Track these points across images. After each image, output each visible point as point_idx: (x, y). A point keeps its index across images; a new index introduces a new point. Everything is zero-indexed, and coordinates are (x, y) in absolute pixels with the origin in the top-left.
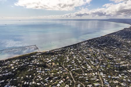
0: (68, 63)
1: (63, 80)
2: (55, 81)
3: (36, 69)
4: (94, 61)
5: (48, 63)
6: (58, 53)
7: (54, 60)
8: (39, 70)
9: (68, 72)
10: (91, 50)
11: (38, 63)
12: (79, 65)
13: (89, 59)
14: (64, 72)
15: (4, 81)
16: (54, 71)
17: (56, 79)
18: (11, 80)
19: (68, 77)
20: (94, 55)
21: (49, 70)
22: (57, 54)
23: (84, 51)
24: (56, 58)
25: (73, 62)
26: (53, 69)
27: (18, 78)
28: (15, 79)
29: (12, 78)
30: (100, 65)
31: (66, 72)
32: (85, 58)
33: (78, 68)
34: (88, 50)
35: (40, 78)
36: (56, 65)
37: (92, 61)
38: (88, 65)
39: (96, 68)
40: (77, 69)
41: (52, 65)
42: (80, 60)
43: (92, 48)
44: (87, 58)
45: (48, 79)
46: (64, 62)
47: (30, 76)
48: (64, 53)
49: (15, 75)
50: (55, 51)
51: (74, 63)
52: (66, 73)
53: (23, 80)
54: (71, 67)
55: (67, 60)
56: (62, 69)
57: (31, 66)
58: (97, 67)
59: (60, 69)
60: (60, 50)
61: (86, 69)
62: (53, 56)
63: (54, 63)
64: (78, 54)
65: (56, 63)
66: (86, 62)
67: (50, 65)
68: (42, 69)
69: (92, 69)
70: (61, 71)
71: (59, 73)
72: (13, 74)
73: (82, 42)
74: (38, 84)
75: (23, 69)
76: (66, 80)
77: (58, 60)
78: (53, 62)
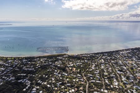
0: (91, 71)
1: (74, 90)
2: (66, 88)
3: (54, 71)
4: (128, 78)
5: (68, 67)
6: (85, 58)
7: (77, 66)
8: (56, 72)
9: (85, 82)
10: (130, 62)
11: (59, 65)
12: (104, 78)
13: (121, 72)
14: (81, 81)
15: (26, 75)
16: (71, 77)
17: (68, 86)
18: (31, 75)
19: (81, 88)
20: (132, 69)
21: (67, 75)
22: (83, 59)
23: (120, 62)
24: (81, 63)
25: (97, 72)
26: (71, 75)
27: (37, 75)
28: (34, 76)
29: (32, 74)
30: (134, 85)
31: (83, 81)
32: (116, 71)
33: (100, 80)
34: (127, 61)
35: (53, 81)
36: (76, 71)
37: (125, 76)
38: (115, 80)
39: (126, 87)
40: (97, 81)
41: (72, 70)
42: (108, 72)
43: (134, 59)
44: (118, 71)
45: (60, 84)
46: (88, 69)
47: (47, 76)
48: (93, 59)
49: (36, 71)
50: (83, 56)
51: (97, 74)
52: (83, 83)
53: (39, 78)
54: (92, 78)
55: (92, 68)
56: (80, 76)
57: (52, 67)
58: (128, 86)
59: (78, 76)
60: (89, 55)
61: (109, 85)
62: (79, 61)
63: (75, 69)
64: (110, 63)
65: (77, 69)
66: (114, 76)
67: (69, 69)
68: (60, 72)
69: (118, 87)
70: (78, 79)
71: (74, 80)
72: (35, 70)
73: (123, 50)
74: (48, 85)
75: (44, 68)
76: (78, 90)
77: (81, 66)
78: (75, 67)
